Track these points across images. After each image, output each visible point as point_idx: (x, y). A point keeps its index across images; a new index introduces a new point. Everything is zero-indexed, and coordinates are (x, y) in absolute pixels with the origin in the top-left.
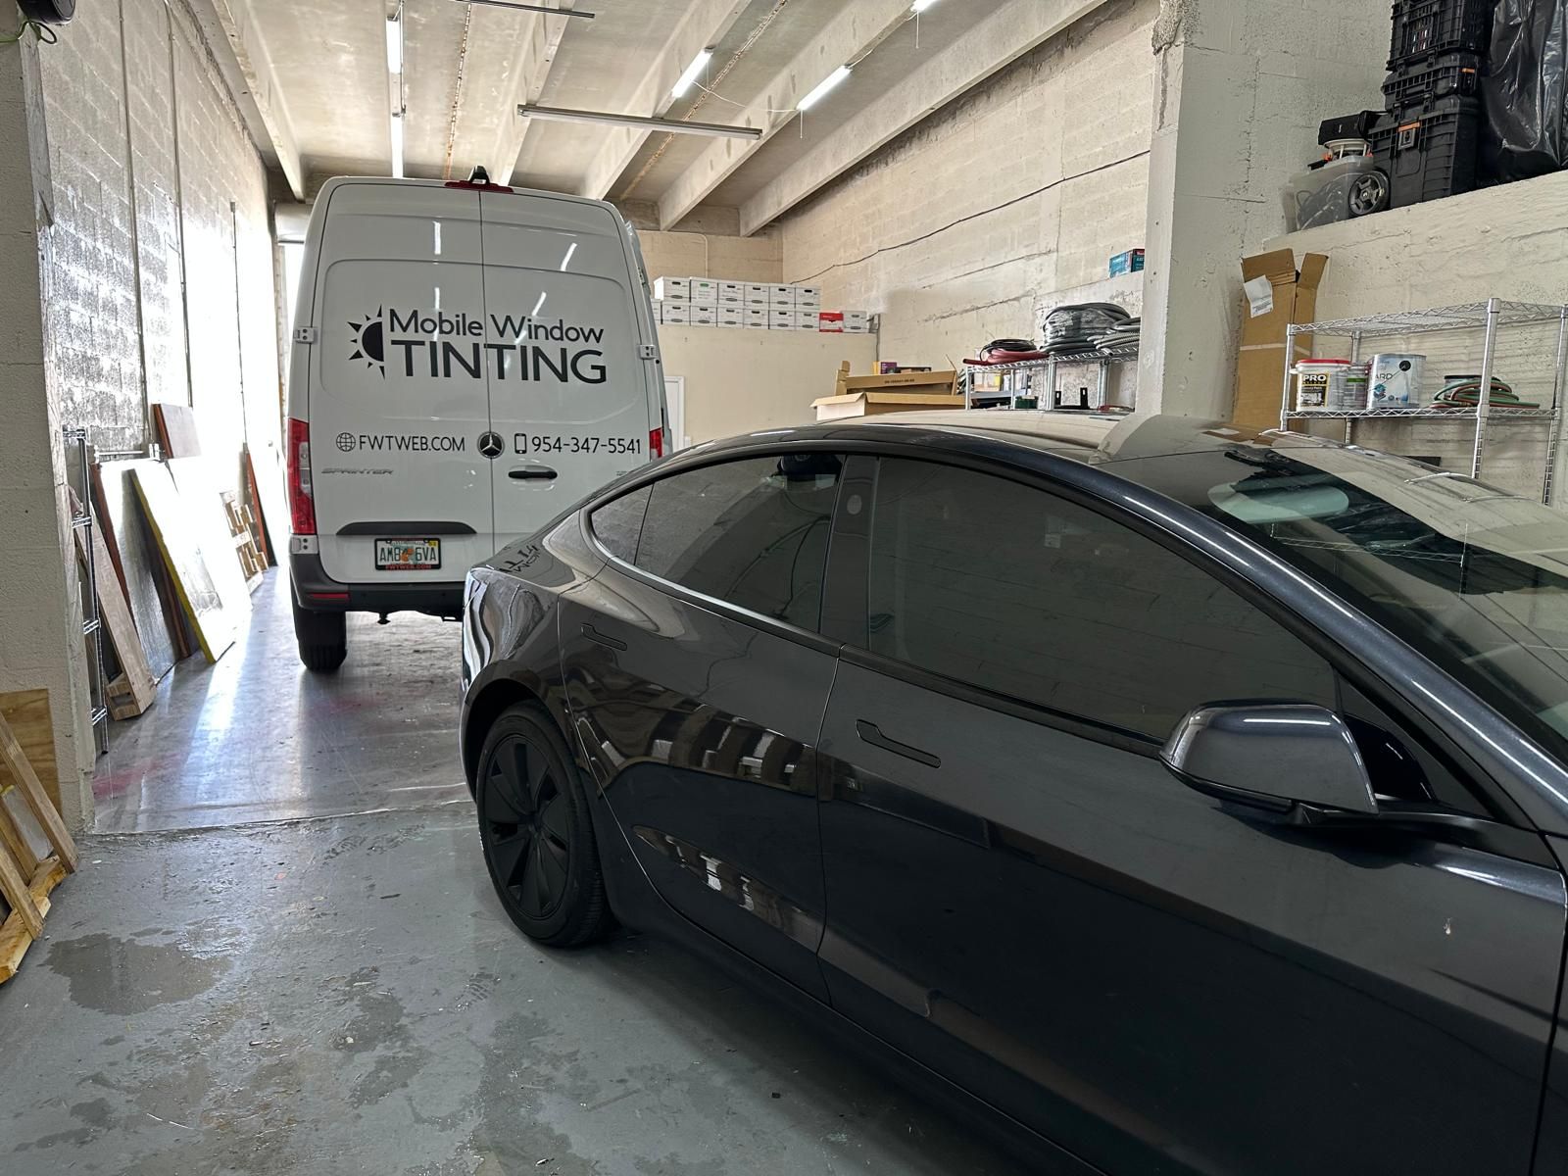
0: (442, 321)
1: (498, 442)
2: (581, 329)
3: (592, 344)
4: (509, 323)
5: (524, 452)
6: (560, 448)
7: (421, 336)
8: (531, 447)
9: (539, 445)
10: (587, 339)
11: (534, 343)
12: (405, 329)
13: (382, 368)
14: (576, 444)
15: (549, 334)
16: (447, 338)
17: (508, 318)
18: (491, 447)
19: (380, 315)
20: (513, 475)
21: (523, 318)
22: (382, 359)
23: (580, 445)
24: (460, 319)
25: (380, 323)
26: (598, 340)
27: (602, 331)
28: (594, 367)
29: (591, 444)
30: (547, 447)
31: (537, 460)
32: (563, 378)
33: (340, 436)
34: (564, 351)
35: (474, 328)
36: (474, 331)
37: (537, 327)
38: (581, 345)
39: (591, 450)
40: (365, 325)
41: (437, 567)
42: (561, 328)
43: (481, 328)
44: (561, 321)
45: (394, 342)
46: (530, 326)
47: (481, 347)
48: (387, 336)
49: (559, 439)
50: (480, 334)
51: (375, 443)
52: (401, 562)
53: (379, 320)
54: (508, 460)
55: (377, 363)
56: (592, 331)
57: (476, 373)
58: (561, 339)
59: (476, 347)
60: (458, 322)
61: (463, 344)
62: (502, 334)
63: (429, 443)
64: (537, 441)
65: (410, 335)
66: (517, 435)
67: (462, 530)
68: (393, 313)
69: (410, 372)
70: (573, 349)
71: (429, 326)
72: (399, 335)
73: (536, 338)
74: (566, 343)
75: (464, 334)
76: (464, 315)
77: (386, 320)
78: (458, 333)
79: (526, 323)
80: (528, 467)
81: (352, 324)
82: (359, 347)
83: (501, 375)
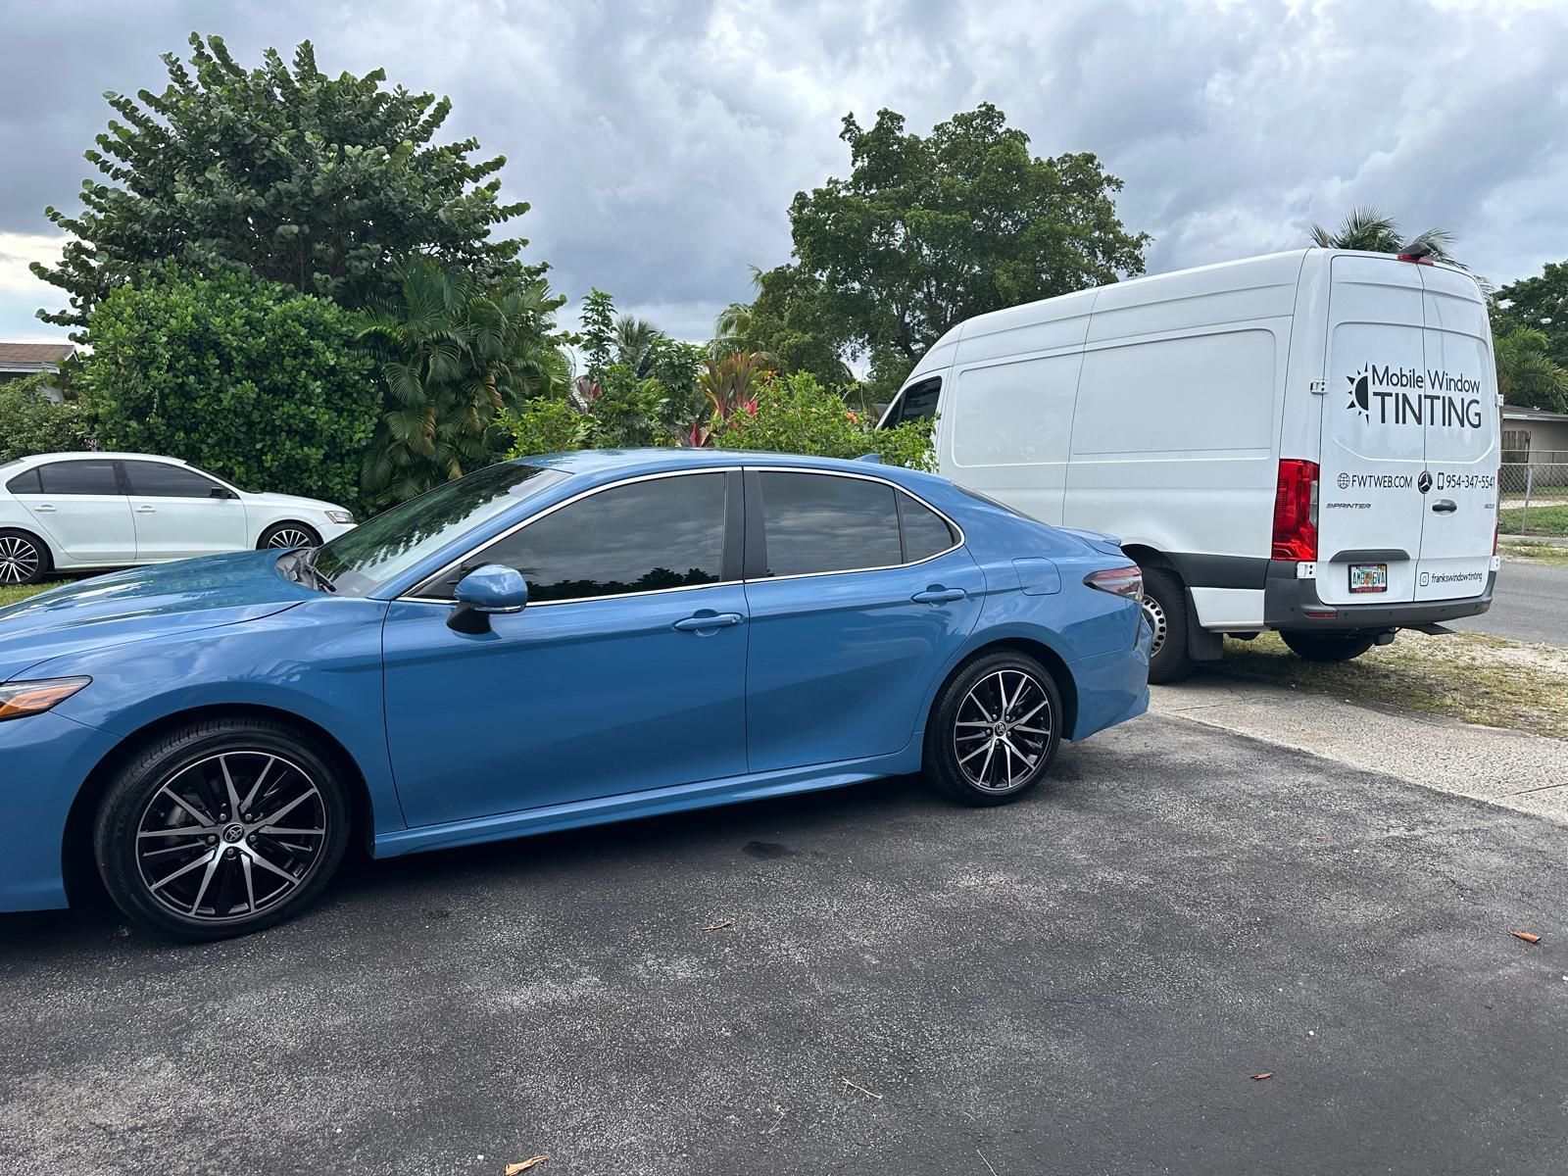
0: (1402, 376)
1: (1429, 480)
2: (1470, 382)
3: (1474, 395)
4: (1436, 378)
5: (1442, 488)
6: (1459, 485)
8: (1446, 485)
9: (1450, 482)
10: (1472, 391)
11: (1449, 394)
12: (1381, 383)
13: (1367, 416)
14: (1467, 481)
15: (1456, 386)
16: (1404, 391)
17: (1436, 372)
18: (1425, 485)
19: (1366, 370)
20: (1436, 509)
21: (1444, 373)
22: (1367, 409)
23: (1469, 482)
24: (1412, 374)
25: (1366, 377)
26: (1478, 391)
27: (1479, 383)
28: (1476, 414)
30: (1454, 484)
31: (1447, 495)
32: (1463, 424)
33: (1340, 476)
34: (1462, 402)
35: (1418, 381)
36: (1419, 384)
37: (1450, 380)
38: (1469, 397)
39: (1474, 486)
40: (1358, 379)
41: (1384, 589)
42: (1461, 381)
43: (1422, 382)
44: (1461, 375)
45: (1375, 394)
46: (1447, 379)
47: (1423, 398)
48: (1371, 389)
50: (1422, 387)
51: (1362, 482)
52: (1365, 585)
53: (1365, 374)
54: (1434, 496)
55: (1364, 412)
56: (1474, 383)
57: (1419, 419)
58: (1461, 390)
59: (1420, 396)
60: (1410, 376)
61: (1413, 394)
62: (1432, 386)
63: (1393, 482)
64: (1449, 479)
65: (1384, 388)
66: (1440, 473)
67: (1400, 557)
68: (1374, 369)
69: (1383, 421)
70: (1467, 399)
71: (1395, 380)
72: (1377, 387)
73: (1450, 389)
74: (1463, 394)
75: (1414, 387)
76: (1414, 370)
77: (1369, 374)
78: (1411, 386)
79: (1445, 377)
80: (1443, 501)
81: (1349, 378)
82: (1353, 397)
83: (1432, 424)
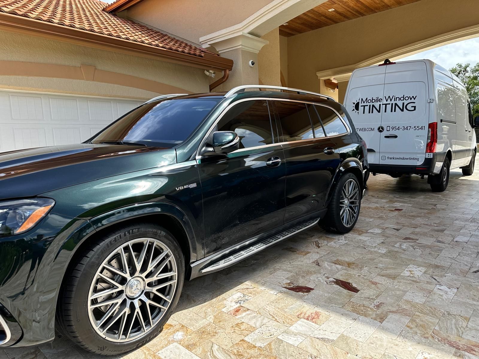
0: (372, 100)
1: (382, 128)
2: (410, 97)
3: (413, 100)
4: (389, 98)
5: (389, 131)
6: (399, 129)
7: (368, 104)
8: (391, 129)
9: (393, 129)
10: (411, 99)
11: (395, 102)
12: (364, 103)
13: (358, 112)
14: (404, 128)
15: (400, 99)
16: (373, 104)
17: (389, 97)
18: (381, 129)
19: (359, 100)
20: (386, 137)
21: (393, 96)
22: (358, 110)
23: (405, 128)
24: (377, 98)
25: (359, 102)
26: (414, 99)
27: (416, 96)
28: (412, 107)
29: (409, 128)
30: (395, 129)
31: (392, 133)
32: (402, 110)
34: (403, 103)
35: (379, 100)
36: (380, 101)
37: (396, 98)
38: (409, 101)
39: (408, 130)
40: (356, 103)
42: (403, 97)
43: (382, 100)
44: (404, 95)
45: (361, 106)
46: (395, 98)
47: (381, 105)
48: (360, 105)
49: (399, 127)
50: (381, 102)
53: (359, 101)
54: (385, 133)
55: (357, 111)
56: (413, 97)
57: (379, 111)
58: (403, 100)
59: (380, 105)
60: (376, 99)
61: (377, 105)
62: (387, 101)
63: (366, 129)
64: (393, 128)
65: (365, 104)
66: (387, 126)
67: (372, 151)
68: (362, 99)
69: (364, 113)
70: (406, 102)
71: (369, 101)
72: (363, 104)
73: (396, 100)
75: (378, 102)
76: (378, 97)
78: (376, 102)
79: (394, 97)
80: (390, 134)
81: (353, 103)
82: (354, 108)
83: (385, 111)
